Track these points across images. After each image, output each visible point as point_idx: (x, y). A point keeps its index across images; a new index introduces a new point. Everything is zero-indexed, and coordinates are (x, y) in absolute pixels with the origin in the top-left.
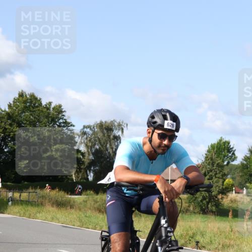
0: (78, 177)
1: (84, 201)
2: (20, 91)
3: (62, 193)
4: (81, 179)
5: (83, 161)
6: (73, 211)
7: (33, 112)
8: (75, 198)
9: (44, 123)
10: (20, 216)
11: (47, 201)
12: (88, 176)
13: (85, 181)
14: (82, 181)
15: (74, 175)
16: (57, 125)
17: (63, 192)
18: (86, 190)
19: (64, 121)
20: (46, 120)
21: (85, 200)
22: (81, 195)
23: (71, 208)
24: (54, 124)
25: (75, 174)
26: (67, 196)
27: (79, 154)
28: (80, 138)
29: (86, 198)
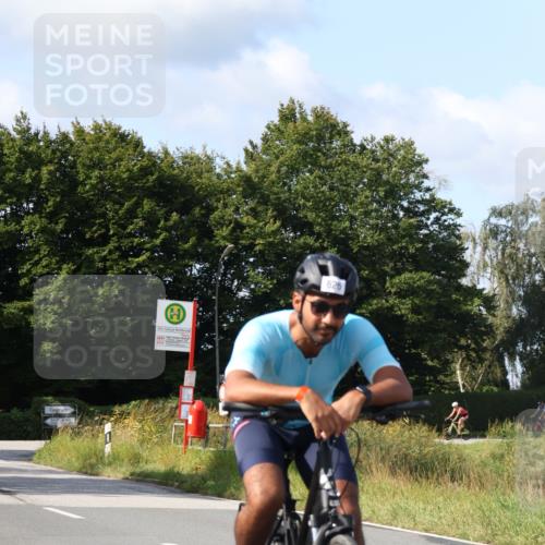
0: (474, 379)
1: (494, 456)
2: (286, 103)
3: (421, 431)
4: (483, 384)
5: (491, 326)
6: (460, 489)
7: (327, 167)
8: (465, 446)
9: (361, 204)
11: (373, 456)
12: (505, 373)
13: (495, 389)
14: (485, 389)
15: (458, 372)
16: (402, 208)
17: (425, 428)
18: (502, 420)
19: (427, 196)
20: (368, 193)
21: (498, 452)
22: (484, 436)
23: (453, 479)
24: (394, 207)
25: (462, 369)
26: (437, 440)
27: (477, 301)
28: (479, 249)
29: (500, 446)
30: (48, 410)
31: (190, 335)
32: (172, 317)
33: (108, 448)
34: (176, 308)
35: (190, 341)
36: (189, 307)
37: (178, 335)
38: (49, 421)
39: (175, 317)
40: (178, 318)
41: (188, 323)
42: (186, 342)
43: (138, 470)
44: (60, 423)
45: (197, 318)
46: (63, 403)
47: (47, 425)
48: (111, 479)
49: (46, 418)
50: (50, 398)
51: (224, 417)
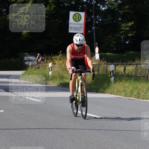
10: (126, 96)
30: (26, 58)
31: (83, 26)
32: (76, 19)
33: (50, 73)
34: (77, 15)
35: (83, 28)
36: (83, 14)
37: (78, 26)
38: (26, 63)
39: (77, 19)
40: (78, 19)
41: (82, 21)
42: (82, 29)
43: (63, 82)
44: (30, 63)
45: (86, 19)
46: (32, 56)
47: (25, 64)
48: (52, 86)
49: (25, 61)
50: (26, 54)
51: (98, 60)
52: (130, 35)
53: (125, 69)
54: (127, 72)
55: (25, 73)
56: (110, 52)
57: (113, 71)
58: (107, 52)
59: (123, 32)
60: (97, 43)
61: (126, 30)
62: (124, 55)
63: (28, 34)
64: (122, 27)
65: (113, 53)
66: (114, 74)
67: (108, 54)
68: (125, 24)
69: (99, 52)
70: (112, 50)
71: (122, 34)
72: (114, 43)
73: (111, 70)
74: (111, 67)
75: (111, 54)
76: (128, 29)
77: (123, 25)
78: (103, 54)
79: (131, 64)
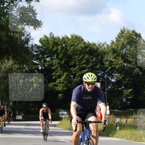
10: (127, 139)
30: (60, 113)
36: (98, 84)
44: (64, 116)
46: (65, 111)
47: (60, 117)
49: (60, 115)
50: (61, 110)
51: (108, 115)
52: (129, 98)
53: (127, 121)
54: (128, 122)
55: (60, 122)
56: (117, 109)
57: (119, 122)
58: (115, 109)
59: (125, 95)
60: (108, 103)
61: (127, 94)
62: (126, 111)
63: (62, 96)
64: (124, 92)
65: (119, 110)
66: (119, 124)
67: (116, 110)
68: (126, 90)
69: (109, 109)
70: (117, 108)
71: (124, 97)
72: (119, 103)
73: (117, 122)
74: (118, 120)
75: (117, 110)
76: (128, 93)
77: (125, 91)
78: (112, 110)
79: (131, 118)
